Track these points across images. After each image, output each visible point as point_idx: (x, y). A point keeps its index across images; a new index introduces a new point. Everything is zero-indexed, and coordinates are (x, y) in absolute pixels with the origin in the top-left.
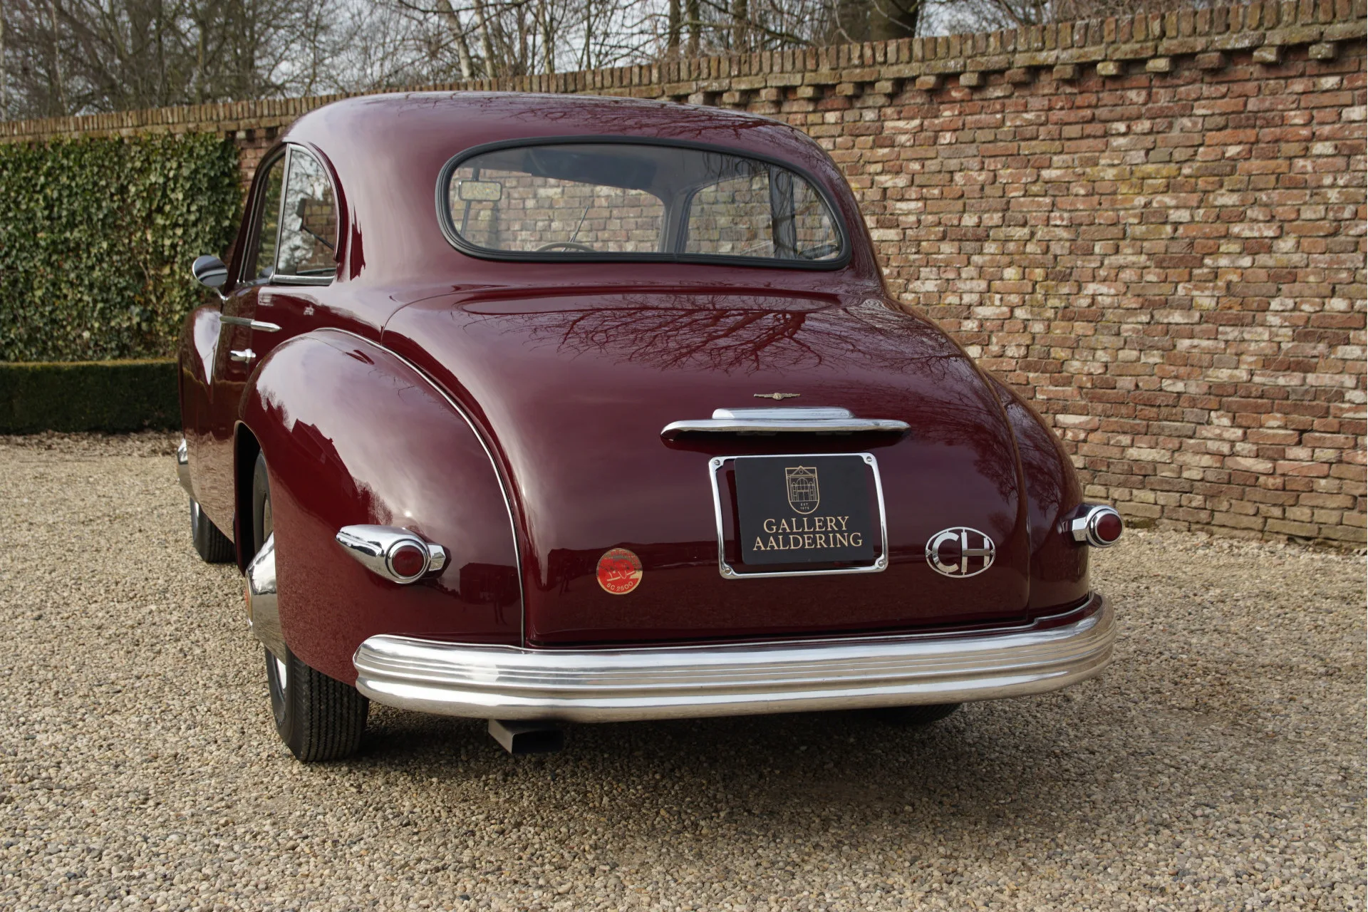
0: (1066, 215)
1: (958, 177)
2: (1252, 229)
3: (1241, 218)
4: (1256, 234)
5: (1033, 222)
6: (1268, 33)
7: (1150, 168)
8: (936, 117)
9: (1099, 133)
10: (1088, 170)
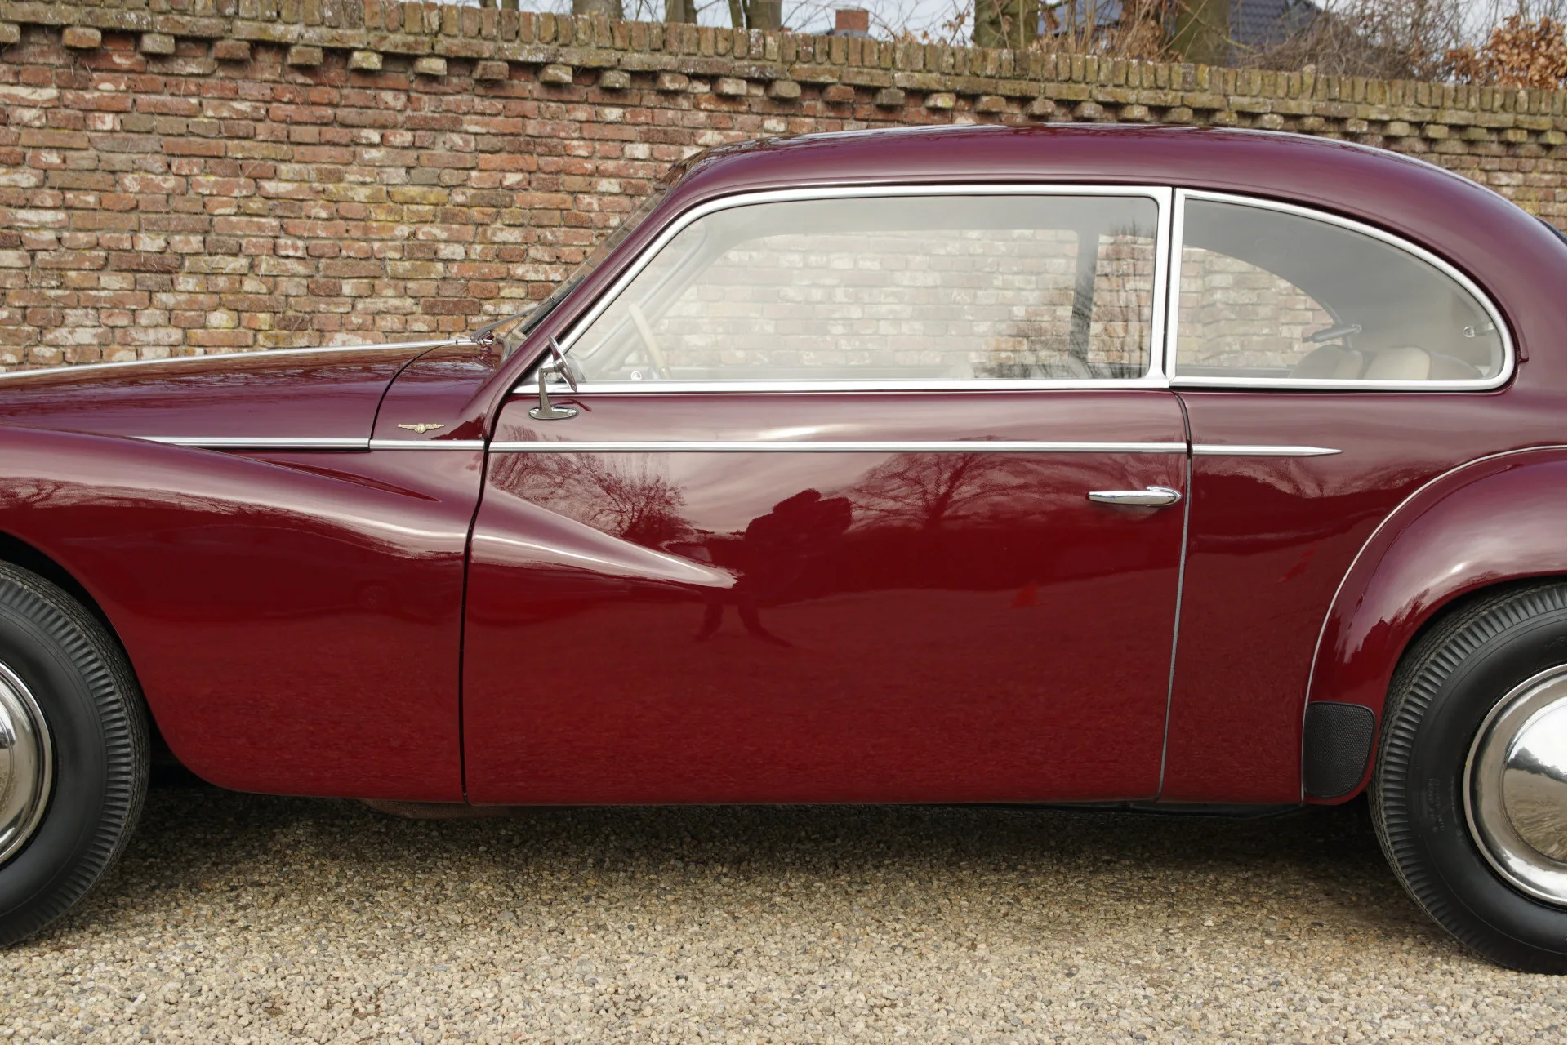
0: (300, 243)
1: (129, 181)
2: (536, 271)
3: (522, 258)
4: (542, 278)
5: (252, 251)
6: (564, 51)
7: (413, 191)
8: (85, 89)
9: (344, 141)
10: (330, 186)
